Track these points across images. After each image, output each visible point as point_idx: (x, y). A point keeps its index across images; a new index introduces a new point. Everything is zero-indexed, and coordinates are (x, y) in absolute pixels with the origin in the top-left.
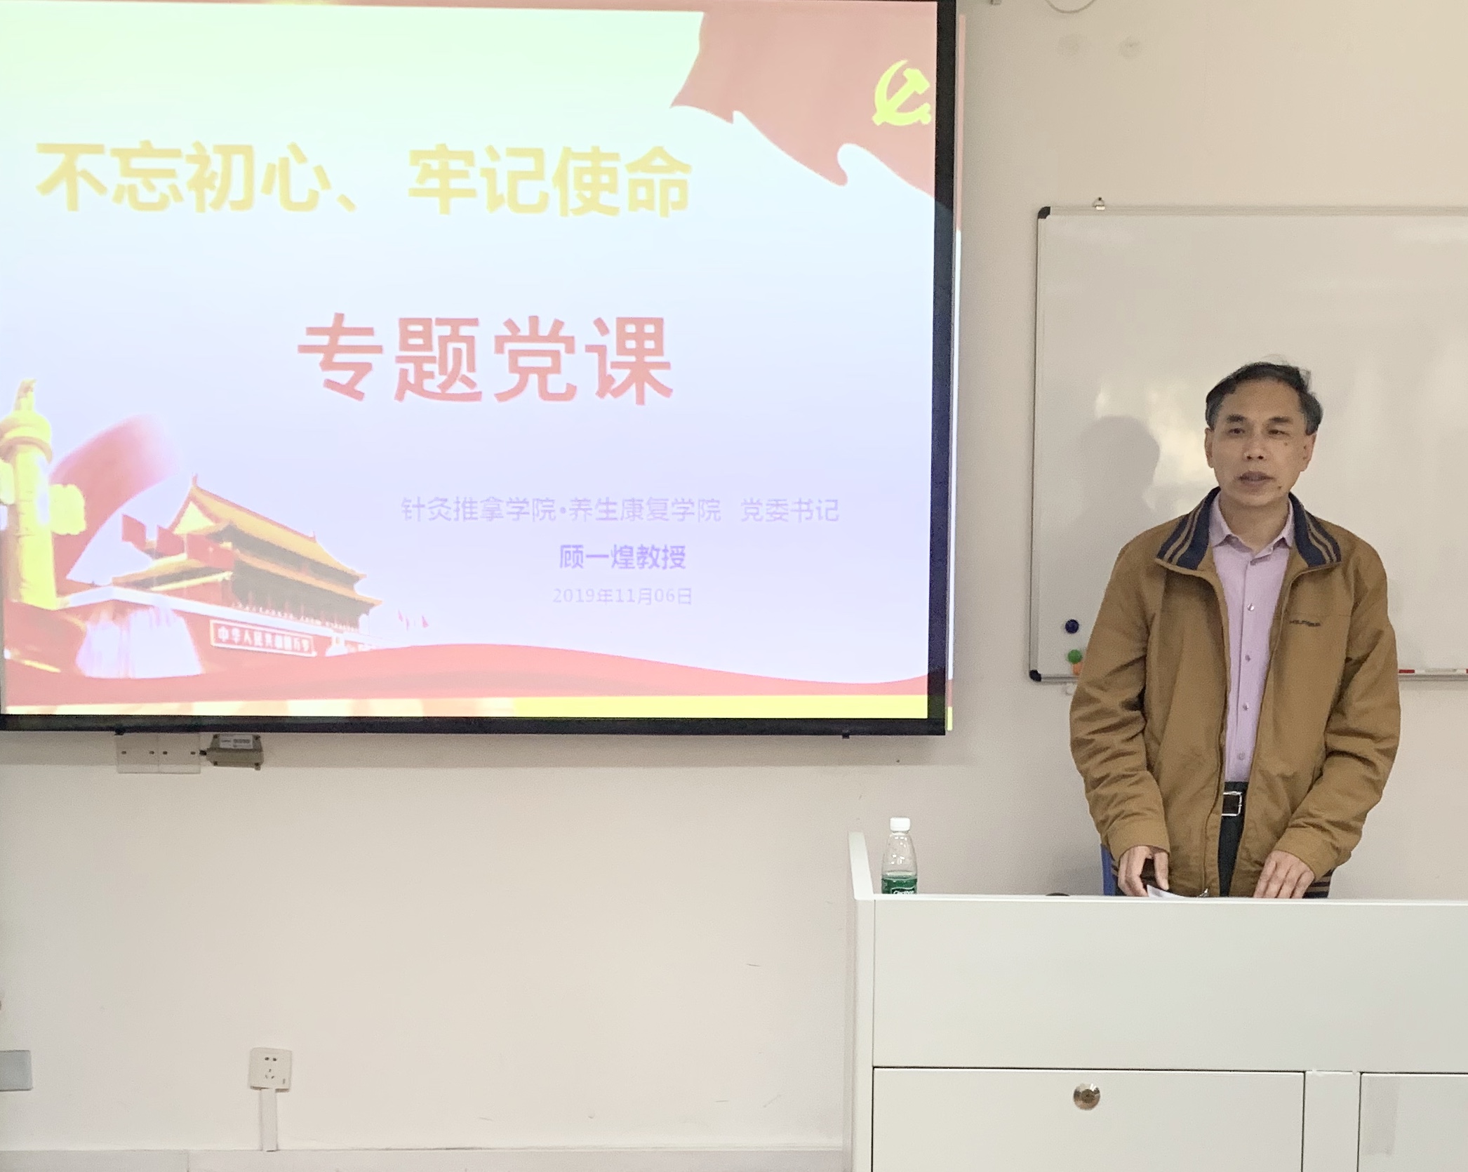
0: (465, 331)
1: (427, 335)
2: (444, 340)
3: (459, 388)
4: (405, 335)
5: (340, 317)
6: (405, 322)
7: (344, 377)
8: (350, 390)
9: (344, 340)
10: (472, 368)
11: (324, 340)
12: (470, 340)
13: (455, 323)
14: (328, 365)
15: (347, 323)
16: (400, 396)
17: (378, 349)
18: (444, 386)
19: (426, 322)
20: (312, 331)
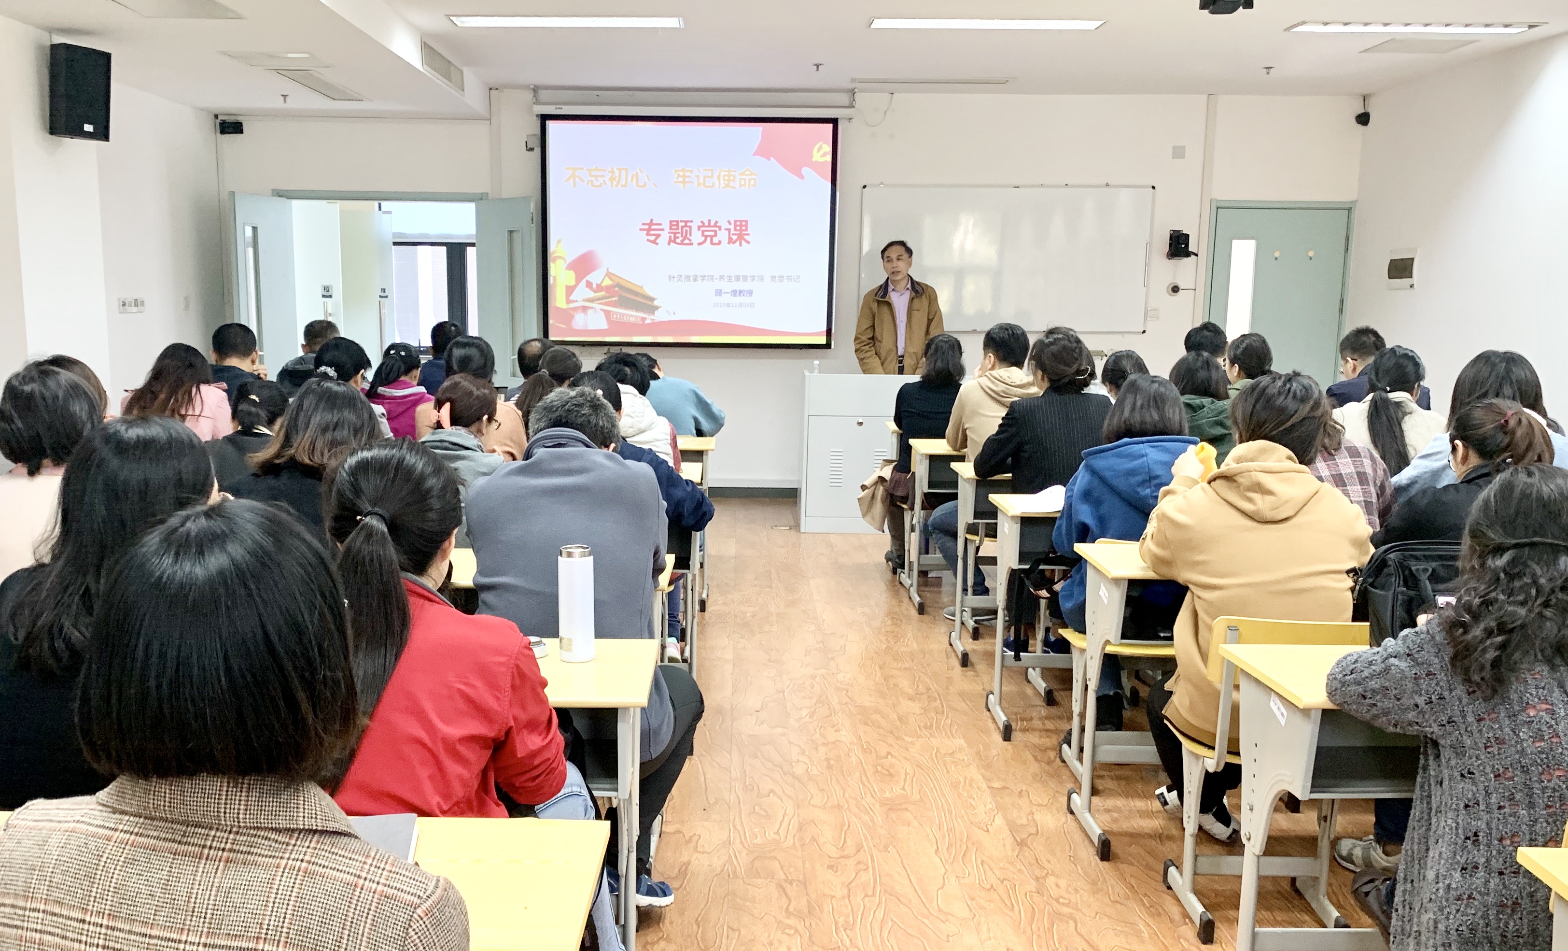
0: (689, 224)
1: (677, 225)
2: (682, 227)
3: (686, 241)
4: (671, 225)
5: (652, 220)
6: (671, 222)
7: (652, 238)
8: (654, 242)
9: (653, 227)
10: (690, 235)
11: (647, 227)
12: (690, 227)
13: (686, 222)
14: (648, 234)
15: (654, 222)
16: (669, 244)
17: (663, 230)
18: (682, 241)
19: (677, 222)
20: (643, 224)
